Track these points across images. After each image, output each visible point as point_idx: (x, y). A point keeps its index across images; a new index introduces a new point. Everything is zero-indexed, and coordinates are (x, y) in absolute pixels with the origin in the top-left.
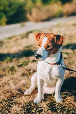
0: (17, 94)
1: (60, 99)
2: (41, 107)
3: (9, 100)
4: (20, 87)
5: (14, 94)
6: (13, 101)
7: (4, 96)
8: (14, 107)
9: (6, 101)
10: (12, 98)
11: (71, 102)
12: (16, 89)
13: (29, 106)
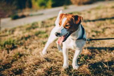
0: (43, 61)
1: (77, 66)
2: (60, 71)
3: (36, 65)
4: (48, 56)
5: (41, 61)
6: (39, 66)
7: (33, 62)
8: (39, 70)
9: (34, 66)
10: (39, 64)
11: (85, 69)
12: (44, 58)
13: (51, 70)
